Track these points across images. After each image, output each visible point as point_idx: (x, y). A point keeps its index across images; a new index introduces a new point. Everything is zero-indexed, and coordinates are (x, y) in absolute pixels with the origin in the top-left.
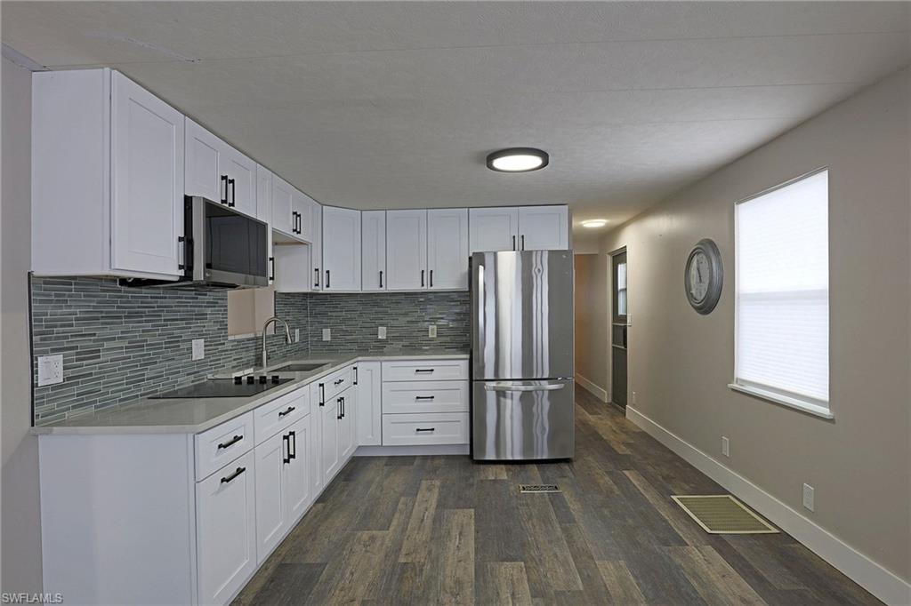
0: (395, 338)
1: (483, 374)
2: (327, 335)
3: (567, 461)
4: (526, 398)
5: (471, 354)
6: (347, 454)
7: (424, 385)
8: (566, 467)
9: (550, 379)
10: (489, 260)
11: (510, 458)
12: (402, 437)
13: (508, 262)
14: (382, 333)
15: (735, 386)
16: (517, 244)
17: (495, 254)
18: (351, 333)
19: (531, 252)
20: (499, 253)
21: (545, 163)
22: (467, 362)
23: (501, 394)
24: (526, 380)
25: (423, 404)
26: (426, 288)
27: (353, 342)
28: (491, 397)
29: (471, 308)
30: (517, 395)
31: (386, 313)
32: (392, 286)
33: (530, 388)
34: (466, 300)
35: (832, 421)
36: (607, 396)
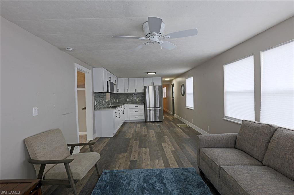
0: (130, 101)
1: (147, 107)
2: (117, 101)
3: (162, 121)
4: (155, 111)
5: (145, 104)
6: (123, 122)
7: (137, 109)
8: (161, 122)
9: (159, 108)
10: (147, 87)
11: (152, 121)
12: (133, 118)
13: (151, 88)
14: (128, 100)
15: (186, 107)
16: (152, 84)
17: (148, 86)
18: (122, 100)
19: (155, 86)
20: (149, 86)
21: (156, 74)
22: (144, 105)
23: (150, 110)
24: (155, 108)
25: (136, 112)
26: (136, 92)
27: (122, 102)
28: (148, 111)
29: (144, 95)
30: (153, 110)
31: (128, 97)
32: (130, 92)
33: (155, 109)
34: (144, 94)
35: (194, 110)
36: (171, 113)
